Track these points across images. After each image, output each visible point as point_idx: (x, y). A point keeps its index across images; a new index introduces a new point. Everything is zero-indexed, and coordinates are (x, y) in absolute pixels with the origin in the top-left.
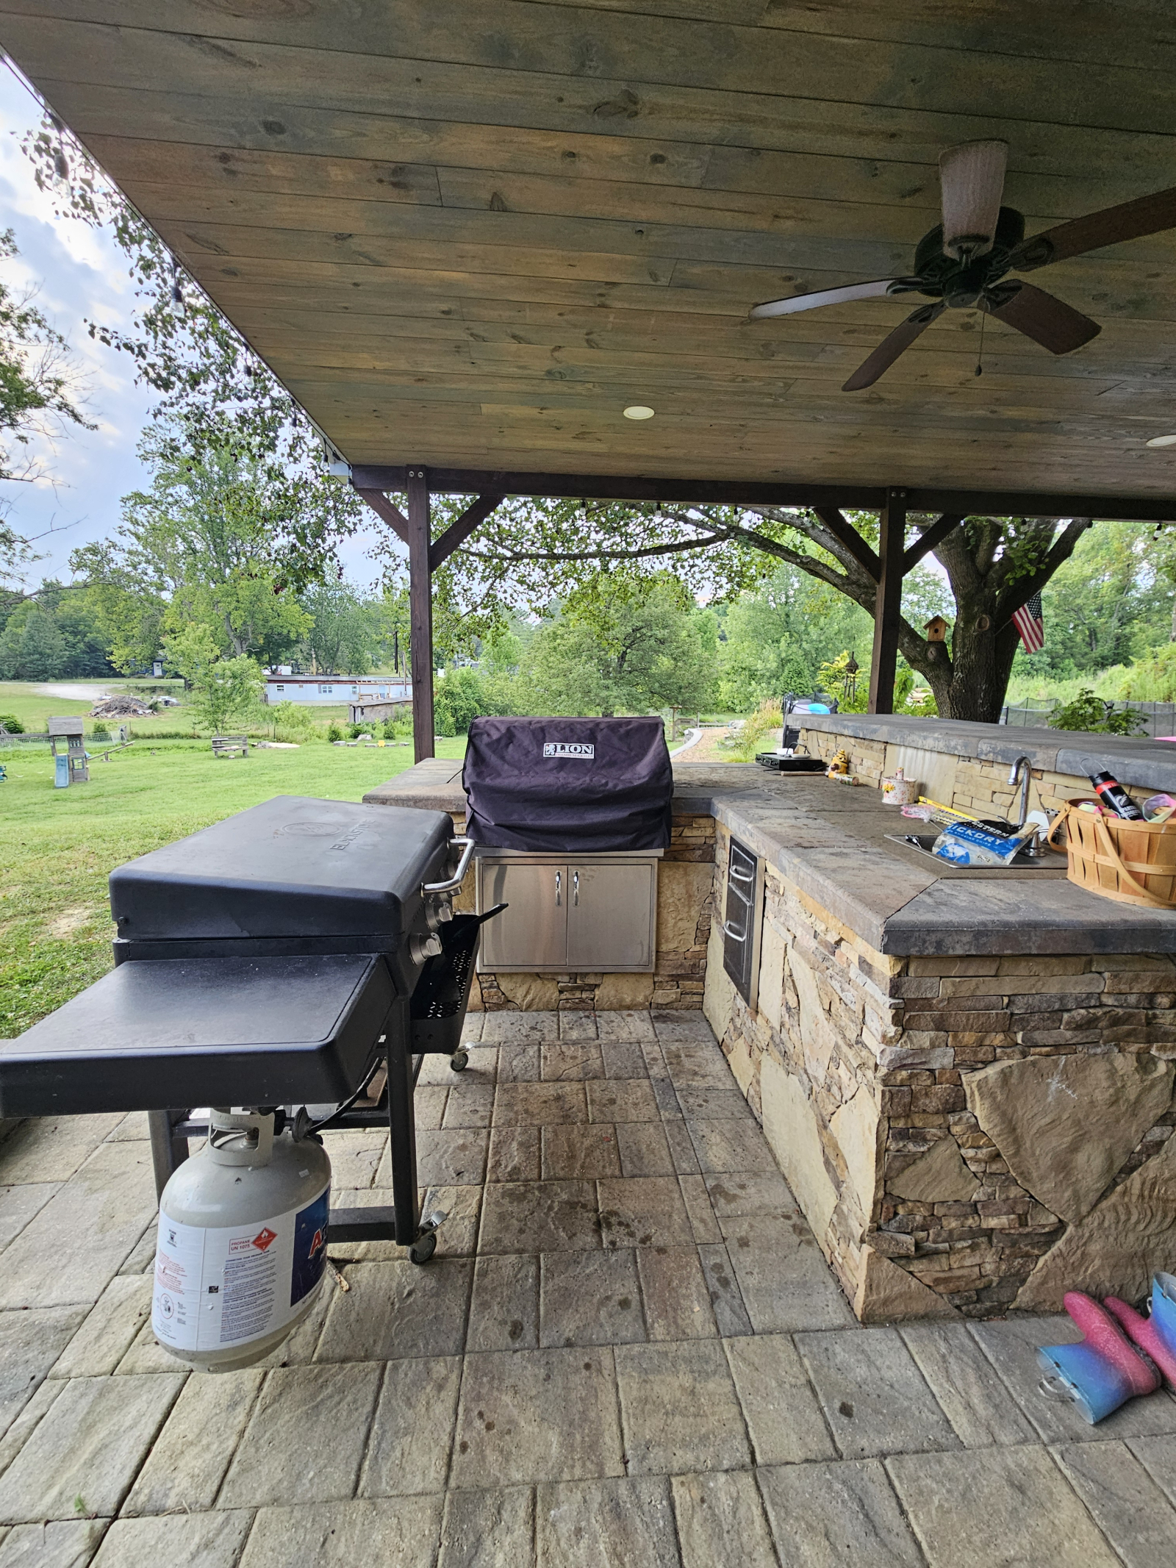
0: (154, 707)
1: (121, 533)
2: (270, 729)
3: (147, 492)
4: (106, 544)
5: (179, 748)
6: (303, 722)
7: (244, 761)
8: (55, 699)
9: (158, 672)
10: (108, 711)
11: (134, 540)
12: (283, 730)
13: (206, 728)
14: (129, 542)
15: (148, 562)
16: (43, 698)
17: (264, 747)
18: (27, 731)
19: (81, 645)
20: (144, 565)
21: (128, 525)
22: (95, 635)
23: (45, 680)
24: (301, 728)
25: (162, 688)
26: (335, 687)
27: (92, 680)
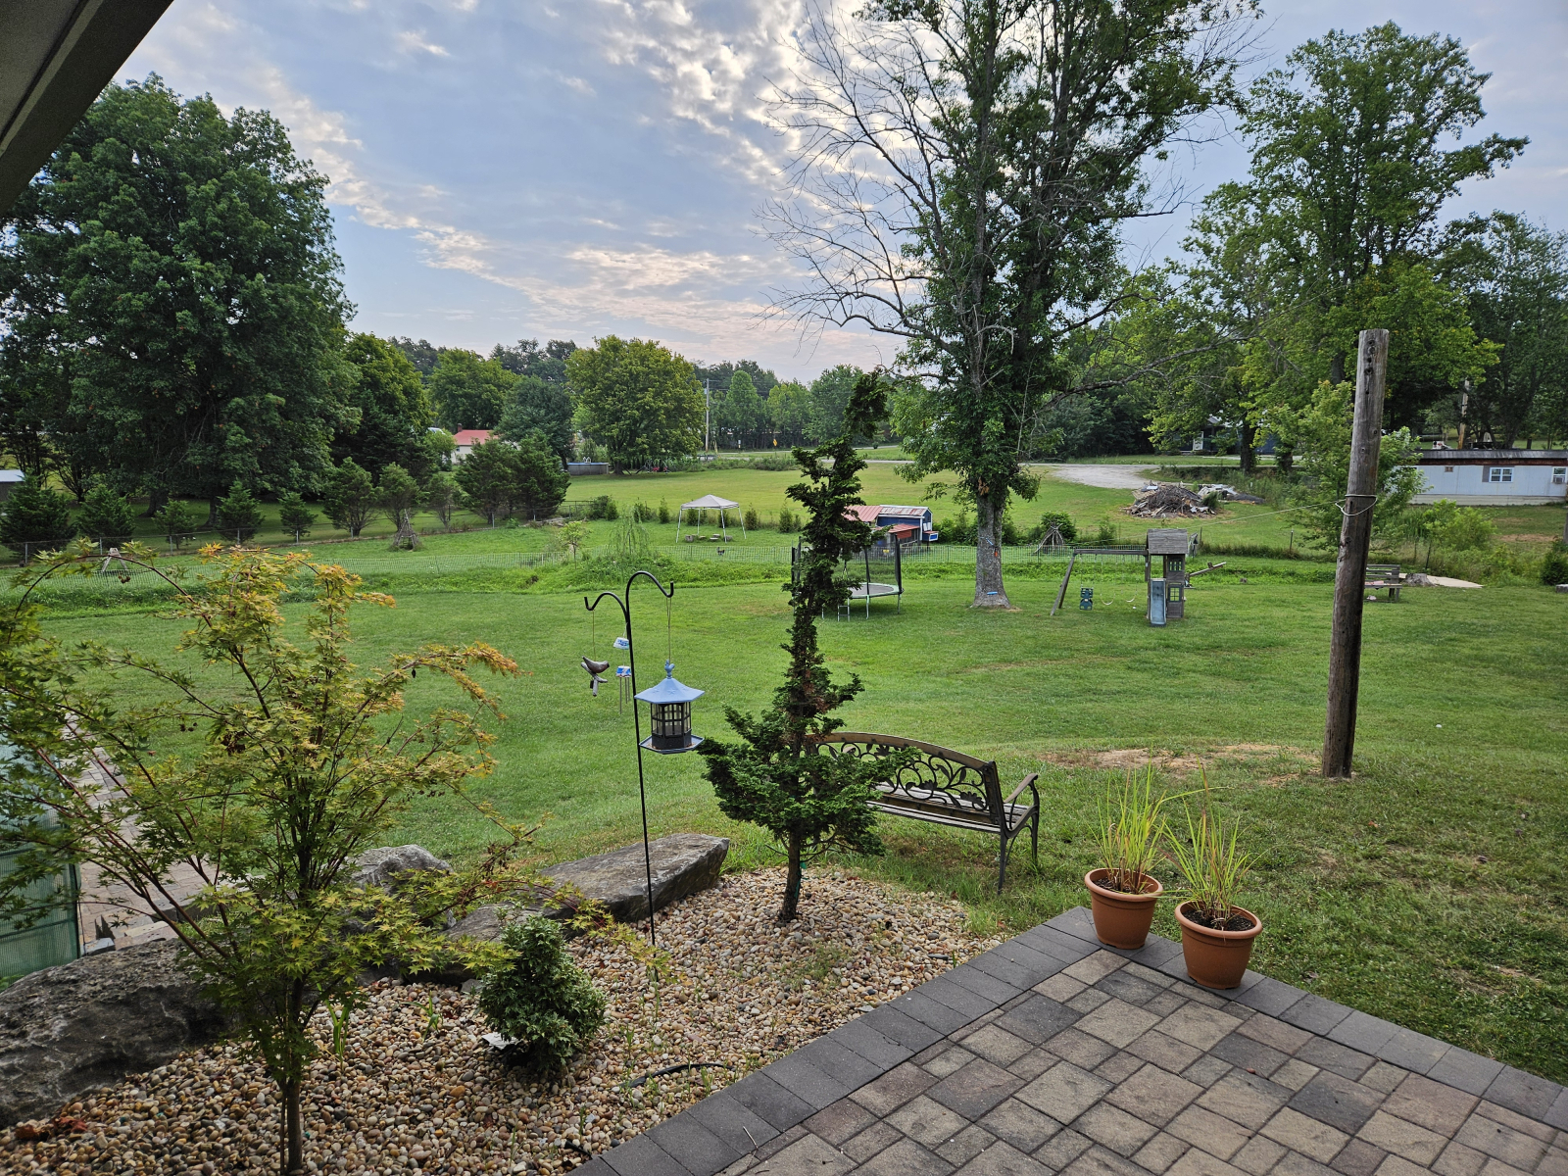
0: (1210, 502)
1: (1186, 248)
2: (1420, 550)
3: (1244, 179)
4: (1165, 266)
5: (1272, 573)
6: (1479, 538)
7: (1396, 608)
8: (1079, 487)
9: (1198, 446)
10: (1152, 507)
11: (1201, 255)
12: (1445, 554)
13: (1322, 546)
14: (1193, 260)
15: (1216, 284)
16: (1066, 485)
17: (1418, 583)
18: (1078, 535)
19: (1109, 412)
20: (1209, 290)
21: (1198, 235)
22: (1127, 396)
23: (1064, 461)
24: (1476, 552)
25: (1208, 470)
26: (1518, 471)
27: (1117, 459)
